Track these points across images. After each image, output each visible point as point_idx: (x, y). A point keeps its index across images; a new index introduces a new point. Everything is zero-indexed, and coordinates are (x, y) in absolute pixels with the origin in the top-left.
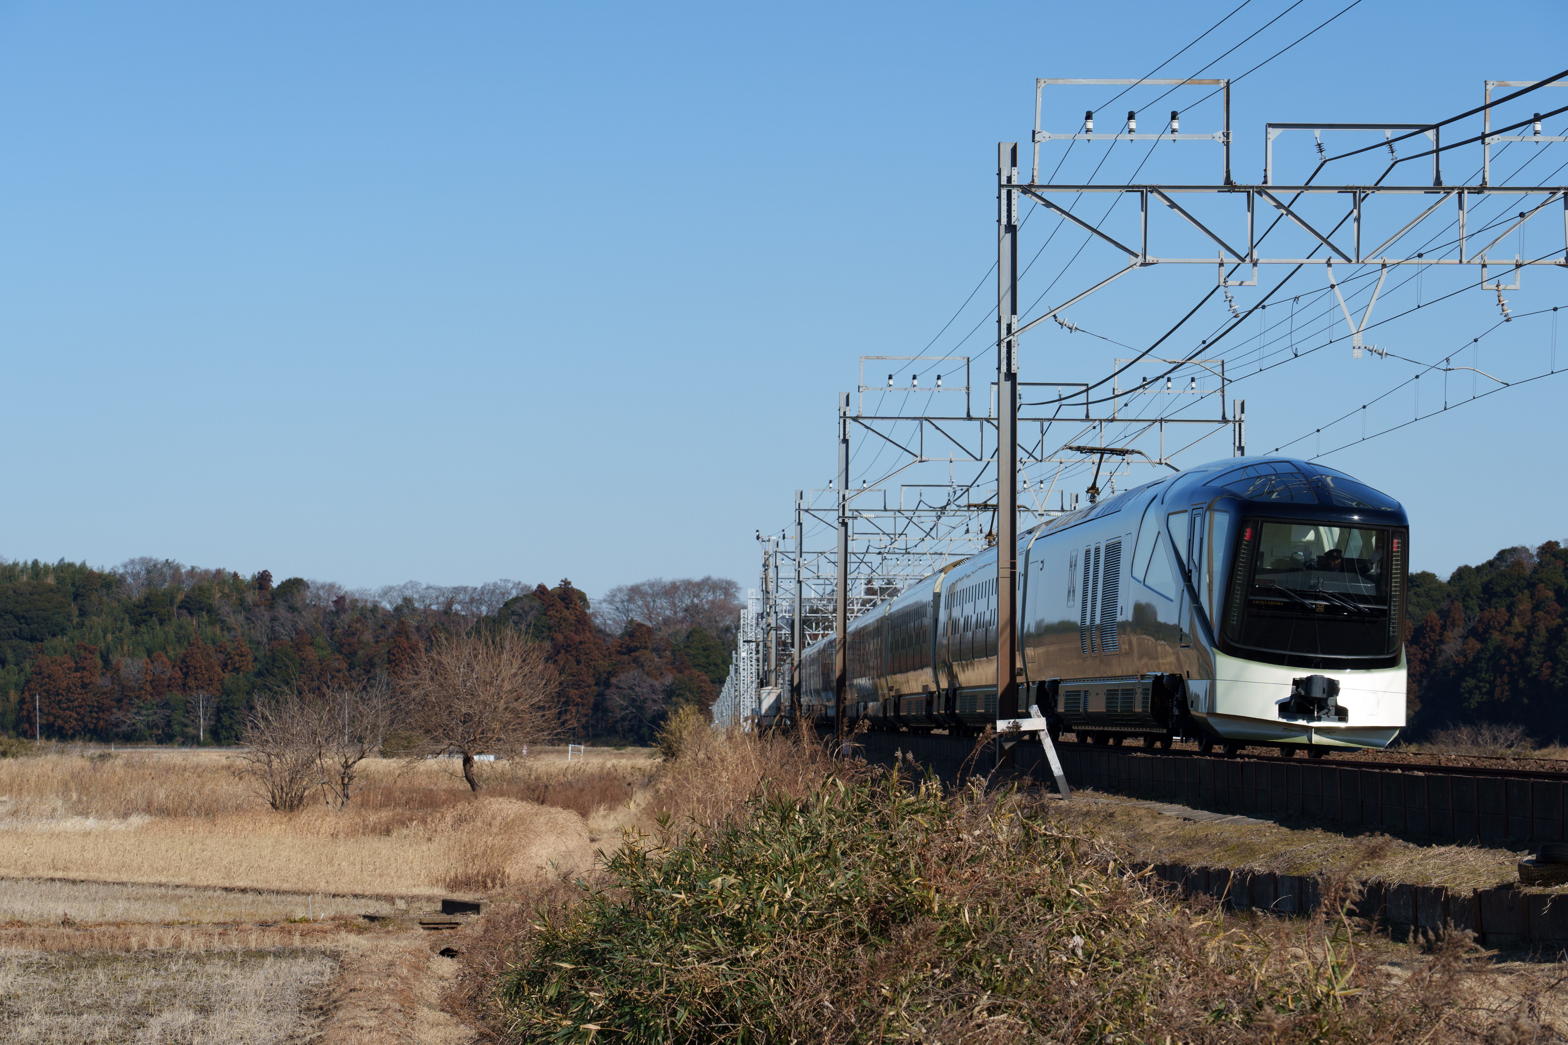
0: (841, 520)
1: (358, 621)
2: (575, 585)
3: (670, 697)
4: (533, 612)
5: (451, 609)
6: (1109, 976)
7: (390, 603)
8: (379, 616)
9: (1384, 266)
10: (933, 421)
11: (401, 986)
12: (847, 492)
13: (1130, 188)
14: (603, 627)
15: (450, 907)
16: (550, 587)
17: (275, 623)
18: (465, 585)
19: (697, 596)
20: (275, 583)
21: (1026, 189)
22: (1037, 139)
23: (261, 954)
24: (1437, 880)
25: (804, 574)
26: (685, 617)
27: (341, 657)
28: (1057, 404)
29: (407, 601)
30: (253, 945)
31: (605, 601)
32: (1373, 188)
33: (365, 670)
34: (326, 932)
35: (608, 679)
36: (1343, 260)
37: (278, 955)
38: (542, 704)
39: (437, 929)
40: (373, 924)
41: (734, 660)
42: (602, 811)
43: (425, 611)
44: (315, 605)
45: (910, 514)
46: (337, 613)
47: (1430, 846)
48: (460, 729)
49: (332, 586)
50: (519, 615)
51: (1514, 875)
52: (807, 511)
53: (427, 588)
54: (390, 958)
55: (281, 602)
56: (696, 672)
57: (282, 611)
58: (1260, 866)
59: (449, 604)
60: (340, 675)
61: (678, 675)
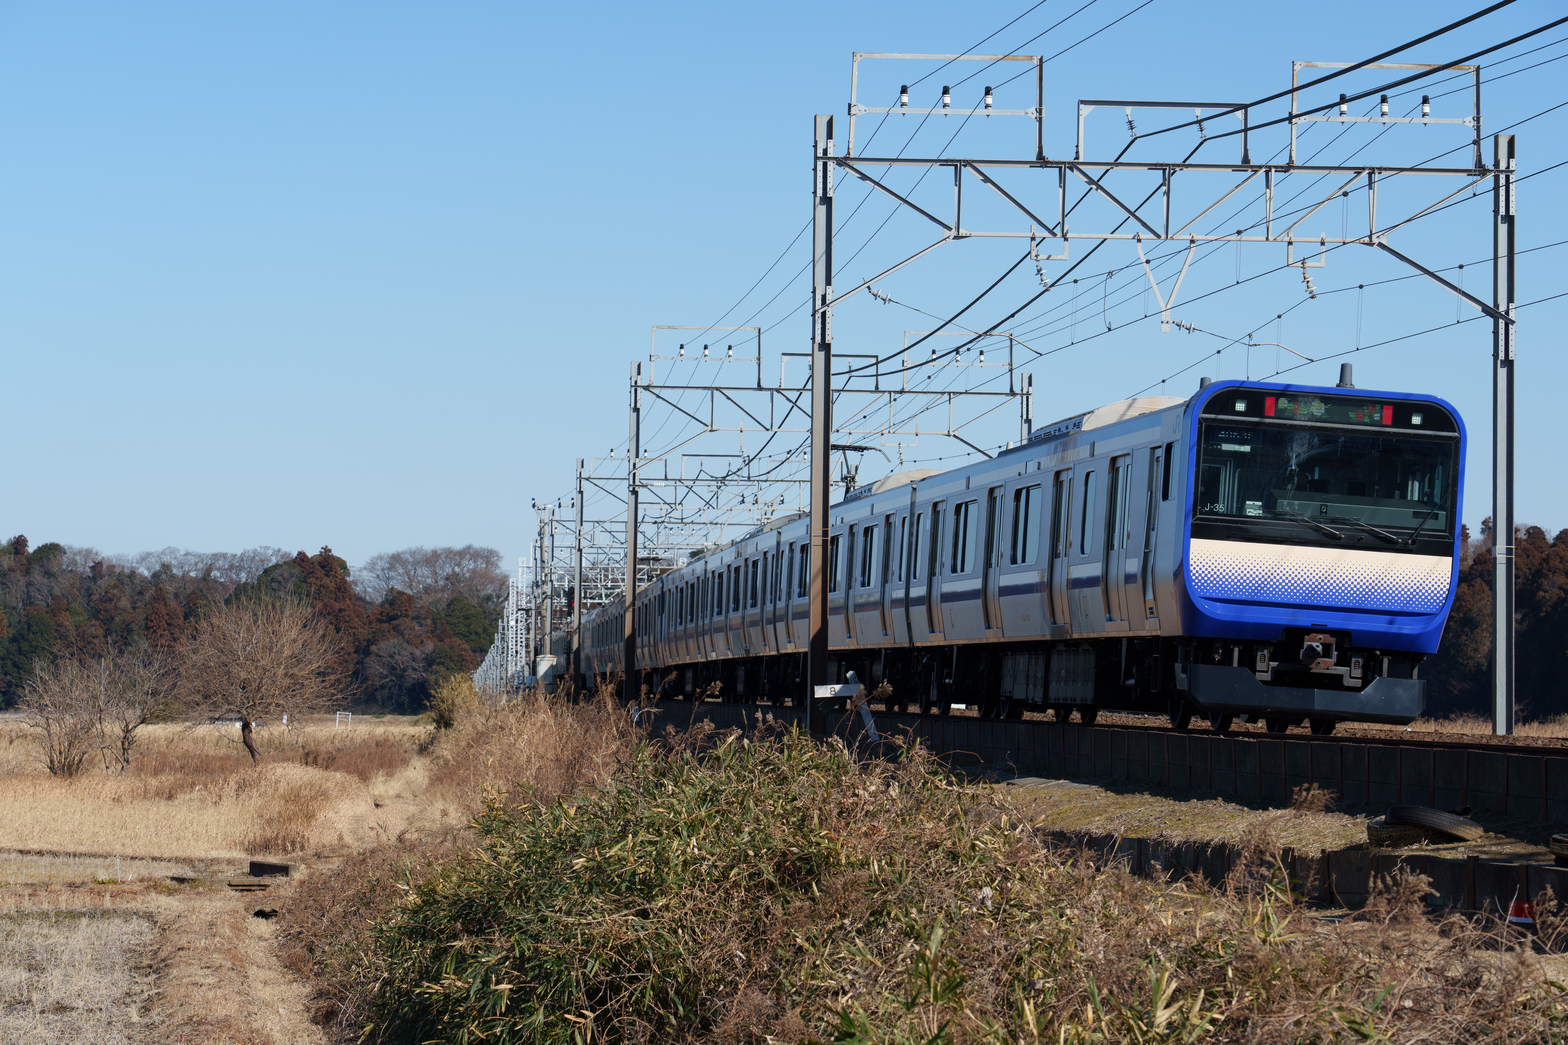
0: (631, 489)
1: (115, 587)
2: (336, 553)
3: (430, 665)
4: (293, 579)
5: (209, 575)
6: (1018, 926)
7: (148, 569)
8: (137, 582)
9: (1192, 241)
10: (724, 391)
11: (226, 946)
12: (637, 460)
13: (945, 162)
14: (363, 596)
15: (257, 869)
16: (310, 554)
17: (31, 588)
18: (224, 551)
19: (459, 565)
20: (31, 548)
21: (842, 162)
22: (852, 112)
23: (74, 915)
24: (1282, 841)
25: (584, 543)
26: (445, 586)
27: (98, 623)
28: (847, 376)
29: (166, 567)
30: (63, 906)
31: (365, 568)
32: (1183, 166)
33: (122, 636)
34: (135, 893)
35: (368, 646)
36: (1152, 236)
37: (92, 916)
38: (322, 670)
39: (250, 890)
40: (183, 886)
41: (500, 628)
42: (381, 778)
43: (183, 577)
44: (71, 571)
45: (690, 483)
46: (94, 579)
47: (1265, 809)
48: (240, 694)
49: (88, 552)
50: (279, 582)
51: (1362, 837)
52: (587, 479)
53: (185, 555)
54: (209, 918)
55: (37, 566)
56: (457, 641)
57: (37, 576)
58: (1097, 828)
59: (209, 570)
60: (96, 641)
61: (439, 644)
